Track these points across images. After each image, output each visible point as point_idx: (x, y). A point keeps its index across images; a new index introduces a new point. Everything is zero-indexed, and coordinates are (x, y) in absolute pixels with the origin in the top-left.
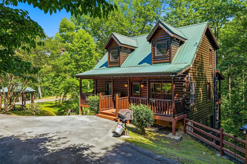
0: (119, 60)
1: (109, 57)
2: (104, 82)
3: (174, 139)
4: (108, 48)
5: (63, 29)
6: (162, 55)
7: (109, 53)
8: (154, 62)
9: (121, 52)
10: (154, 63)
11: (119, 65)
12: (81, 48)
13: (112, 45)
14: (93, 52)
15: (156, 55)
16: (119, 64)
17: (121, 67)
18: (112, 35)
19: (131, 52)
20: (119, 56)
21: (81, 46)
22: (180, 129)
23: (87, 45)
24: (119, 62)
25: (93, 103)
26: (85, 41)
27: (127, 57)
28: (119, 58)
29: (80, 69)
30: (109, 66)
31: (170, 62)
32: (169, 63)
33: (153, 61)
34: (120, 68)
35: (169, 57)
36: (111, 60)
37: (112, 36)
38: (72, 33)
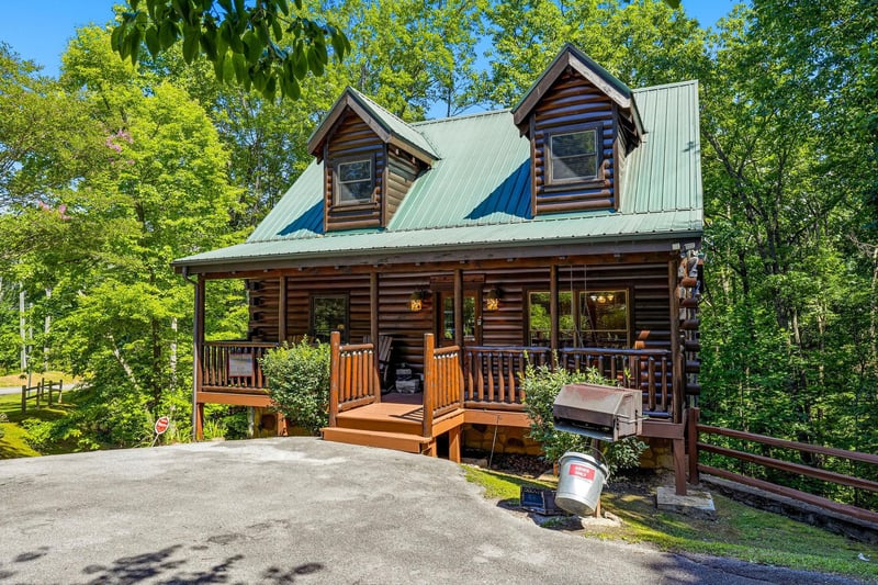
0: (380, 201)
1: (331, 189)
2: (306, 294)
3: (699, 511)
4: (326, 153)
5: (84, 71)
6: (577, 179)
7: (330, 174)
8: (542, 207)
9: (387, 169)
10: (541, 213)
11: (377, 221)
12: (171, 156)
13: (345, 138)
14: (219, 178)
15: (550, 183)
16: (380, 217)
17: (389, 227)
18: (349, 98)
19: (417, 176)
20: (381, 185)
21: (168, 152)
22: (663, 468)
23: (197, 149)
24: (380, 210)
25: (296, 380)
26: (188, 132)
27: (406, 193)
28: (380, 193)
29: (160, 250)
30: (327, 225)
31: (613, 207)
32: (607, 213)
33: (539, 203)
34: (384, 233)
35: (607, 187)
36: (337, 203)
37: (351, 102)
38: (128, 94)
